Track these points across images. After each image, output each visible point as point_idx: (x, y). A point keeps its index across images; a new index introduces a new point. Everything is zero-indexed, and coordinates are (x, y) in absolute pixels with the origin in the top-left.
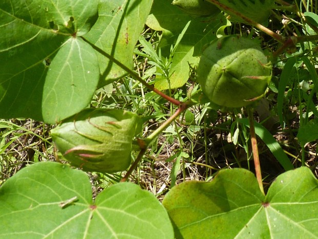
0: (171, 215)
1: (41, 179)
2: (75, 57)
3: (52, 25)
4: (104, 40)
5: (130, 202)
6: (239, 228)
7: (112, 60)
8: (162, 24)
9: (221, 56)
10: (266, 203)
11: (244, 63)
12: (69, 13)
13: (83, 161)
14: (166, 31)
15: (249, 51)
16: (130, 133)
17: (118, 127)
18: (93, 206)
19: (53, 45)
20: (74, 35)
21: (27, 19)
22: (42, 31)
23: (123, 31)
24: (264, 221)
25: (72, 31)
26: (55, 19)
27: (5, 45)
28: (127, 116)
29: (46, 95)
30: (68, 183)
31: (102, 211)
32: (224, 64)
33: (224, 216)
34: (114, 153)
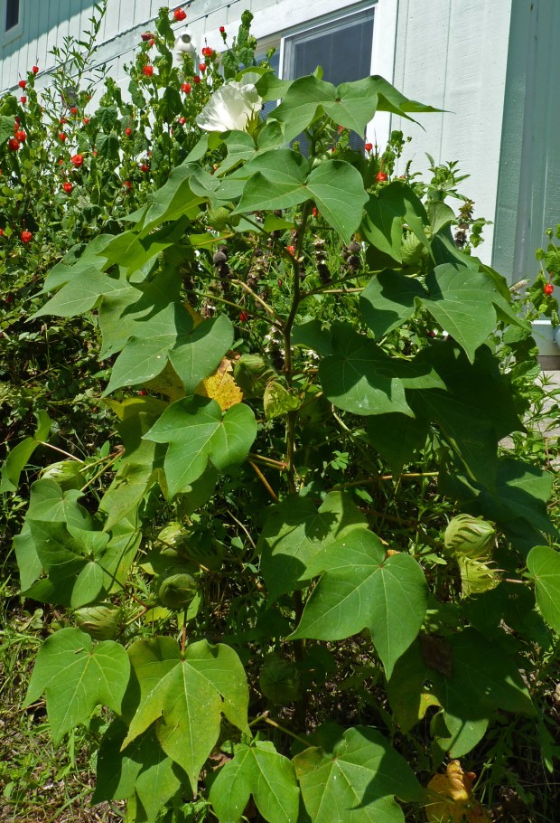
0: (131, 658)
1: (66, 637)
2: (92, 572)
3: (83, 554)
4: (111, 569)
5: (111, 650)
6: (167, 672)
7: (114, 579)
8: (155, 570)
9: (168, 577)
10: (183, 659)
11: (180, 581)
12: (92, 548)
13: (86, 628)
14: (157, 575)
15: (184, 575)
16: (116, 617)
17: (110, 613)
18: (92, 654)
19: (82, 564)
20: (93, 560)
21: (71, 549)
22: (77, 557)
23: (121, 564)
24: (181, 670)
25: (92, 558)
26: (84, 551)
27: (58, 562)
28: (115, 608)
29: (74, 592)
30: (80, 641)
31: (96, 656)
32: (169, 580)
33: (159, 664)
34: (106, 627)
